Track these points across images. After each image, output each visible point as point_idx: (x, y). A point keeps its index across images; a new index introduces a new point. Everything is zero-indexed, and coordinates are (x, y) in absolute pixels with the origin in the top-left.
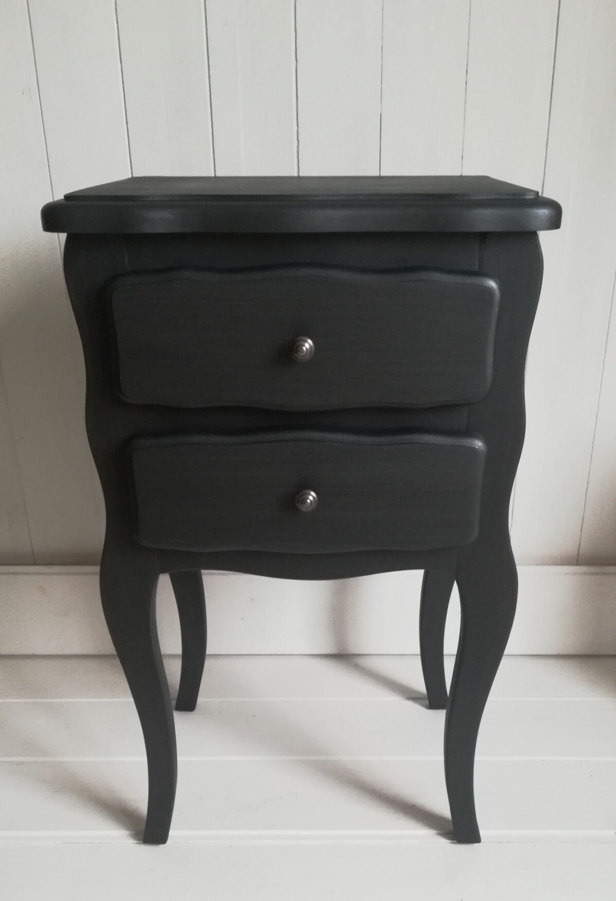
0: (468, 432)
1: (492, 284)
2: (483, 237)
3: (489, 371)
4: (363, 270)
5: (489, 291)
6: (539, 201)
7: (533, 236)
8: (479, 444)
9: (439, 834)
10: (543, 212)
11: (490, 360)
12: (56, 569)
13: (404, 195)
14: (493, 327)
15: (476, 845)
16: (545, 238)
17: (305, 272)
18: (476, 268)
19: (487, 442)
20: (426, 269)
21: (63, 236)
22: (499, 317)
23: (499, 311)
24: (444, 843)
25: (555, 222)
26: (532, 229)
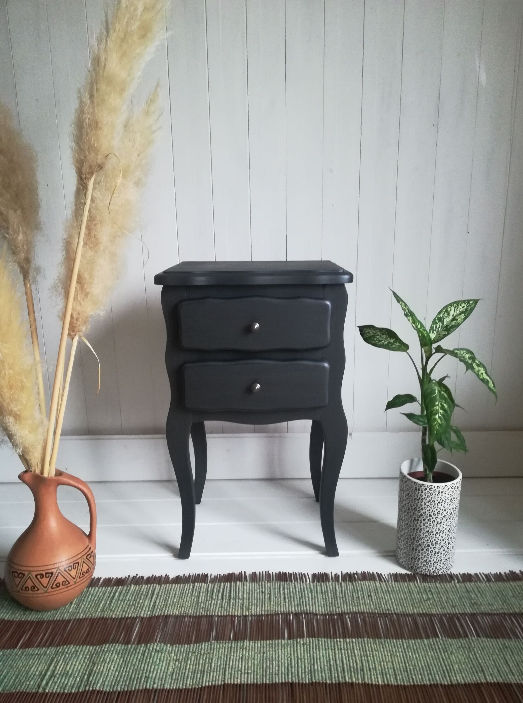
0: (323, 360)
1: (328, 303)
2: (324, 286)
3: (329, 335)
4: (278, 298)
5: (327, 305)
6: (345, 273)
7: (343, 285)
8: (326, 365)
9: (320, 553)
10: (346, 277)
11: (329, 331)
12: (133, 436)
14: (329, 319)
15: (337, 557)
16: (348, 286)
17: (257, 298)
18: (322, 296)
19: (330, 364)
20: (303, 297)
22: (331, 315)
23: (332, 313)
24: (322, 557)
25: (351, 280)
26: (342, 283)
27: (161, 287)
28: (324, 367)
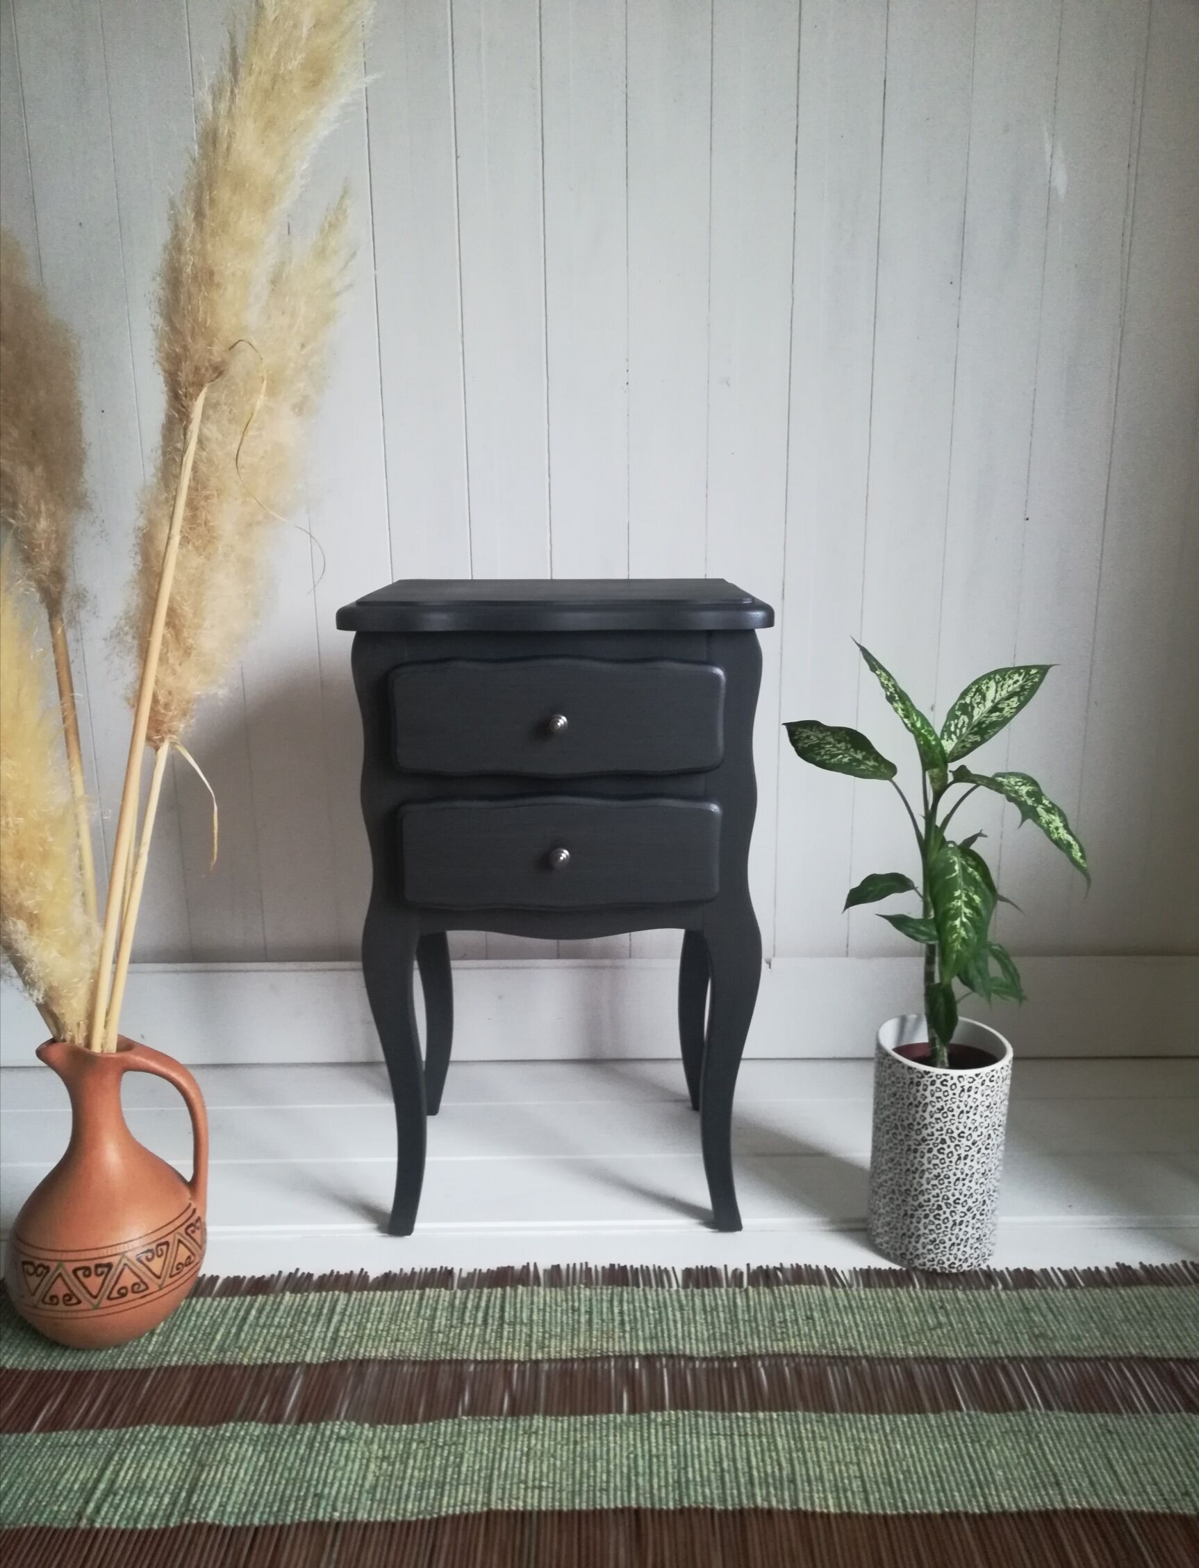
0: (707, 798)
1: (719, 671)
2: (710, 634)
3: (721, 742)
5: (717, 677)
6: (758, 605)
7: (752, 632)
8: (715, 808)
9: (700, 1224)
10: (759, 614)
11: (720, 734)
12: (290, 965)
13: (644, 601)
14: (722, 707)
15: (737, 1233)
16: (762, 635)
17: (562, 661)
18: (705, 658)
19: (722, 806)
20: (662, 659)
21: (354, 633)
22: (726, 698)
23: (727, 693)
24: (706, 1231)
25: (769, 622)
26: (750, 627)
27: (351, 635)
28: (711, 813)
